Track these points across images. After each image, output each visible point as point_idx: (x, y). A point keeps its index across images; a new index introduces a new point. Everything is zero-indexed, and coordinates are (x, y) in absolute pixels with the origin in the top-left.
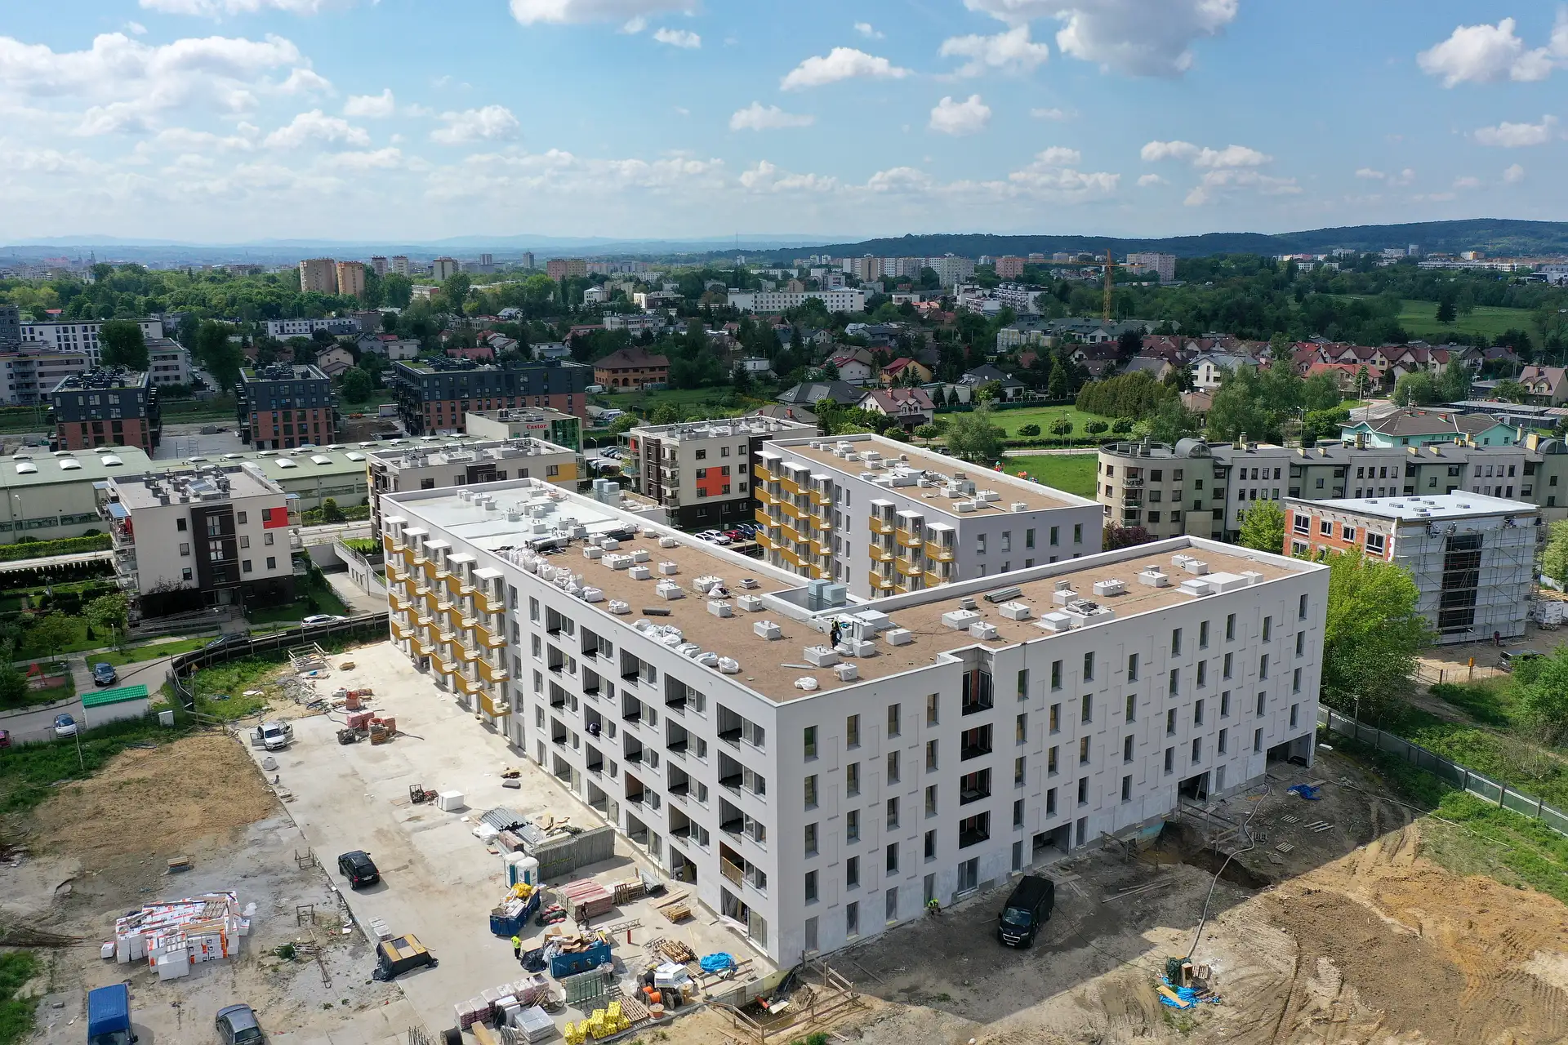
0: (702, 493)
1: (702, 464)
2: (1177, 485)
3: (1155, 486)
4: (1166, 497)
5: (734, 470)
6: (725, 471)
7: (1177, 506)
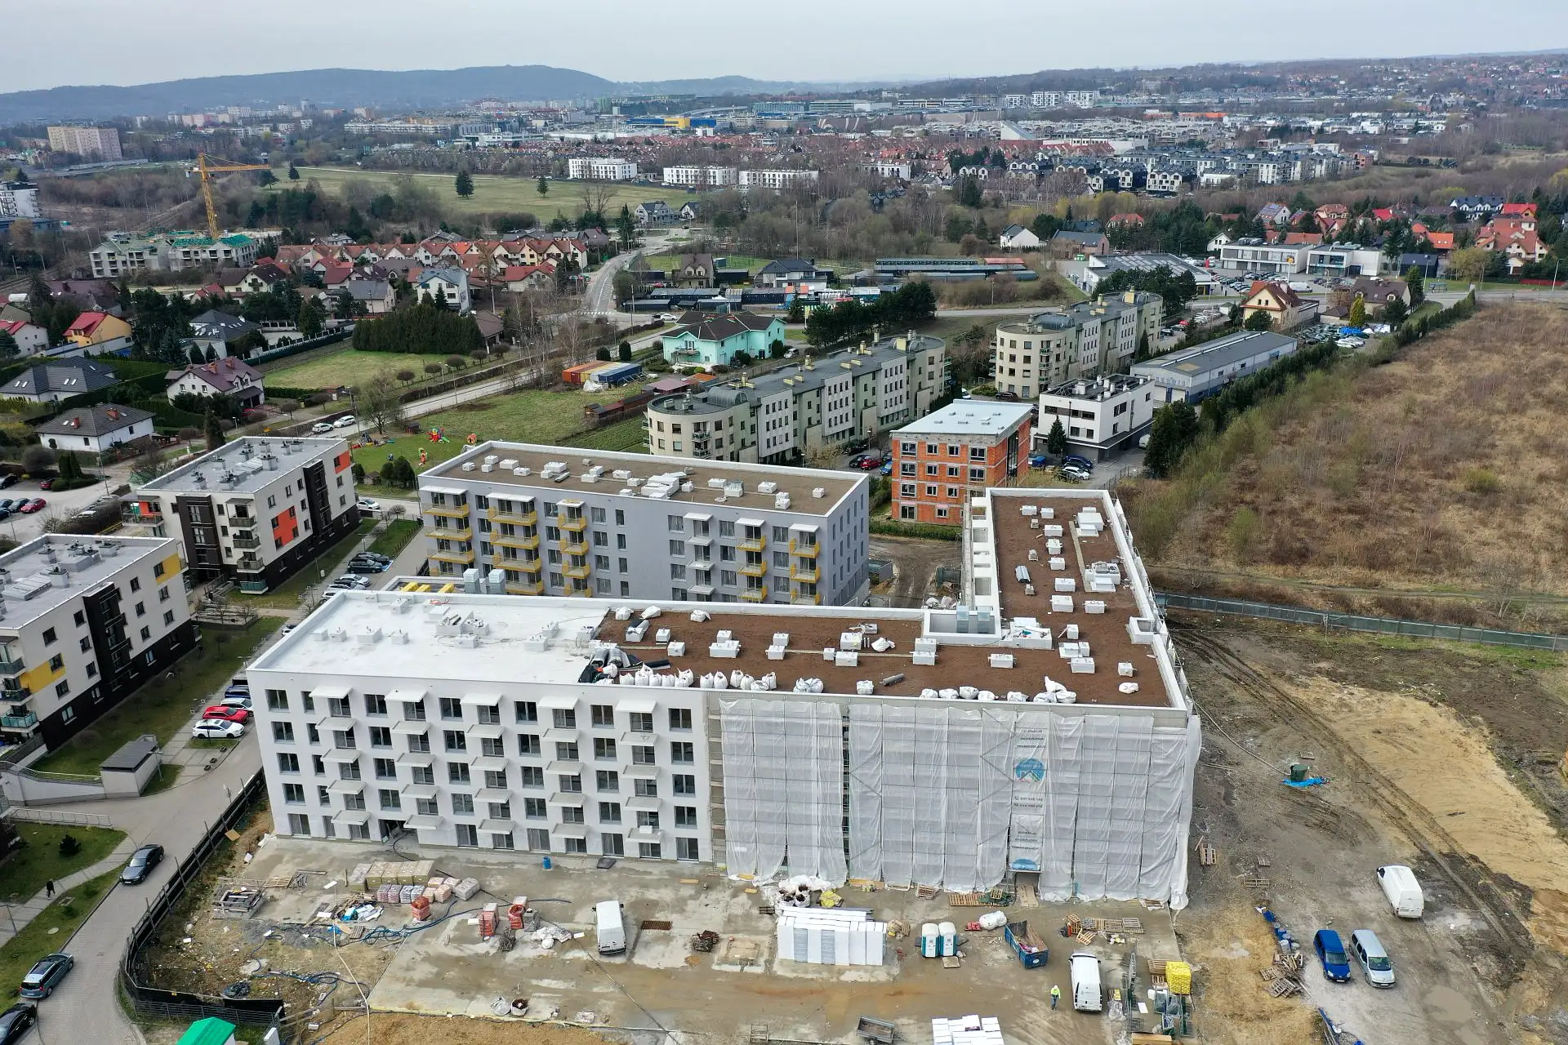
0: (278, 545)
1: (275, 512)
2: (731, 429)
3: (719, 434)
4: (726, 443)
5: (298, 509)
6: (292, 511)
7: (732, 448)
